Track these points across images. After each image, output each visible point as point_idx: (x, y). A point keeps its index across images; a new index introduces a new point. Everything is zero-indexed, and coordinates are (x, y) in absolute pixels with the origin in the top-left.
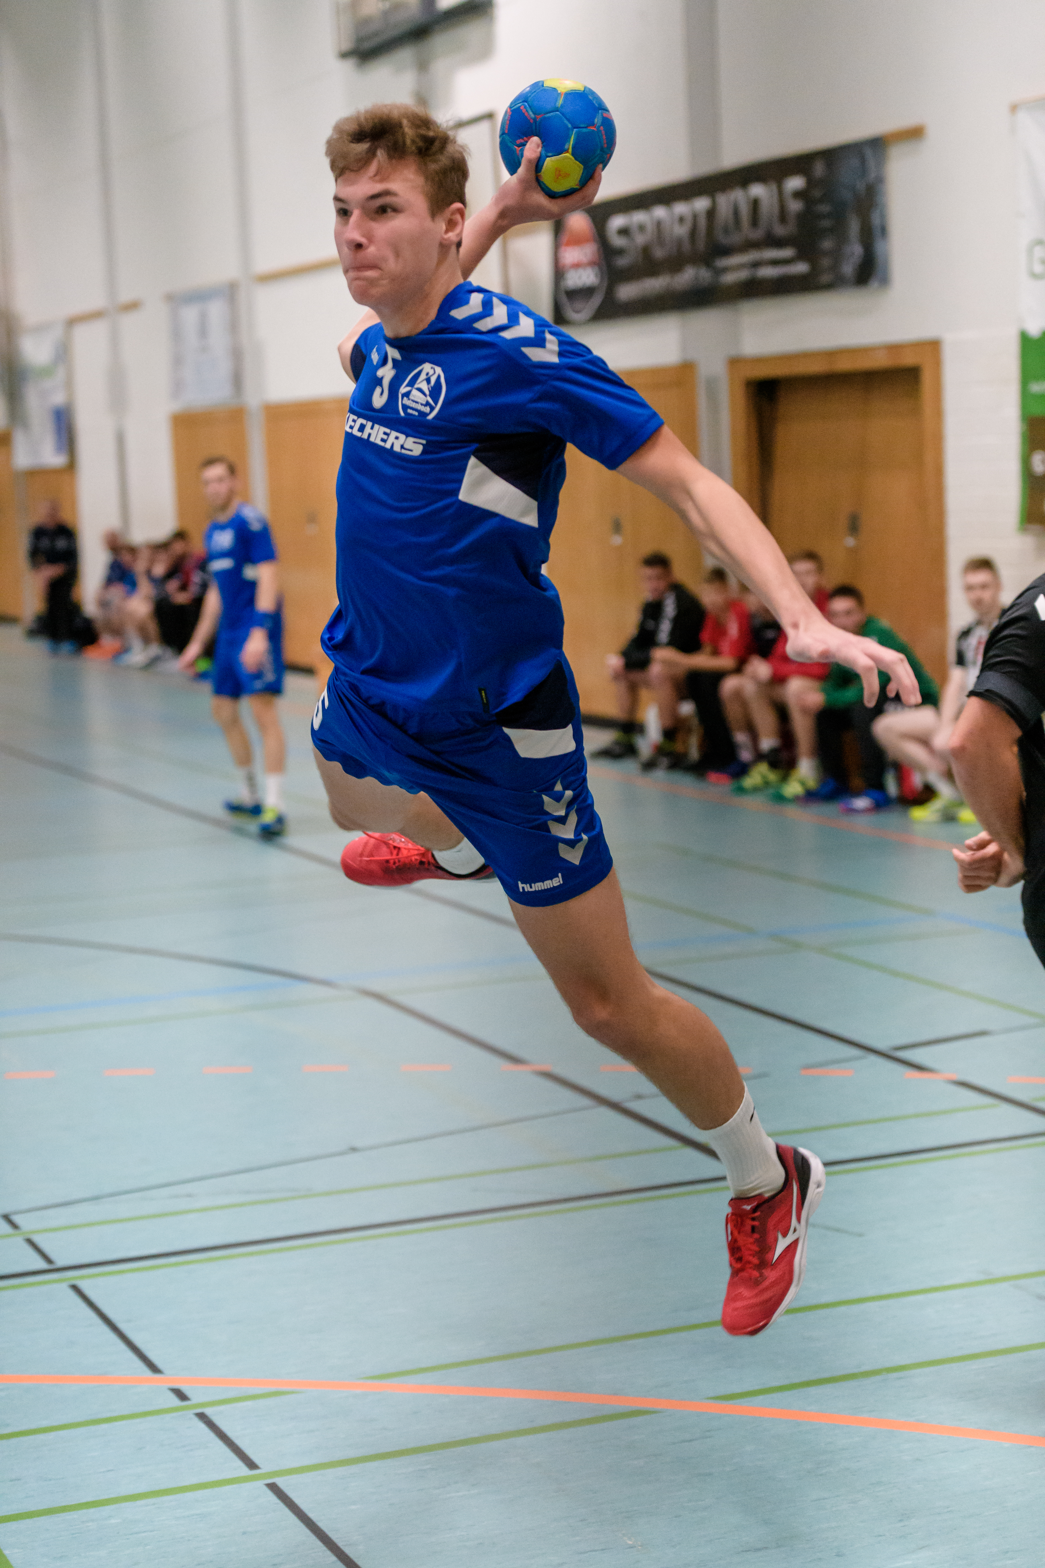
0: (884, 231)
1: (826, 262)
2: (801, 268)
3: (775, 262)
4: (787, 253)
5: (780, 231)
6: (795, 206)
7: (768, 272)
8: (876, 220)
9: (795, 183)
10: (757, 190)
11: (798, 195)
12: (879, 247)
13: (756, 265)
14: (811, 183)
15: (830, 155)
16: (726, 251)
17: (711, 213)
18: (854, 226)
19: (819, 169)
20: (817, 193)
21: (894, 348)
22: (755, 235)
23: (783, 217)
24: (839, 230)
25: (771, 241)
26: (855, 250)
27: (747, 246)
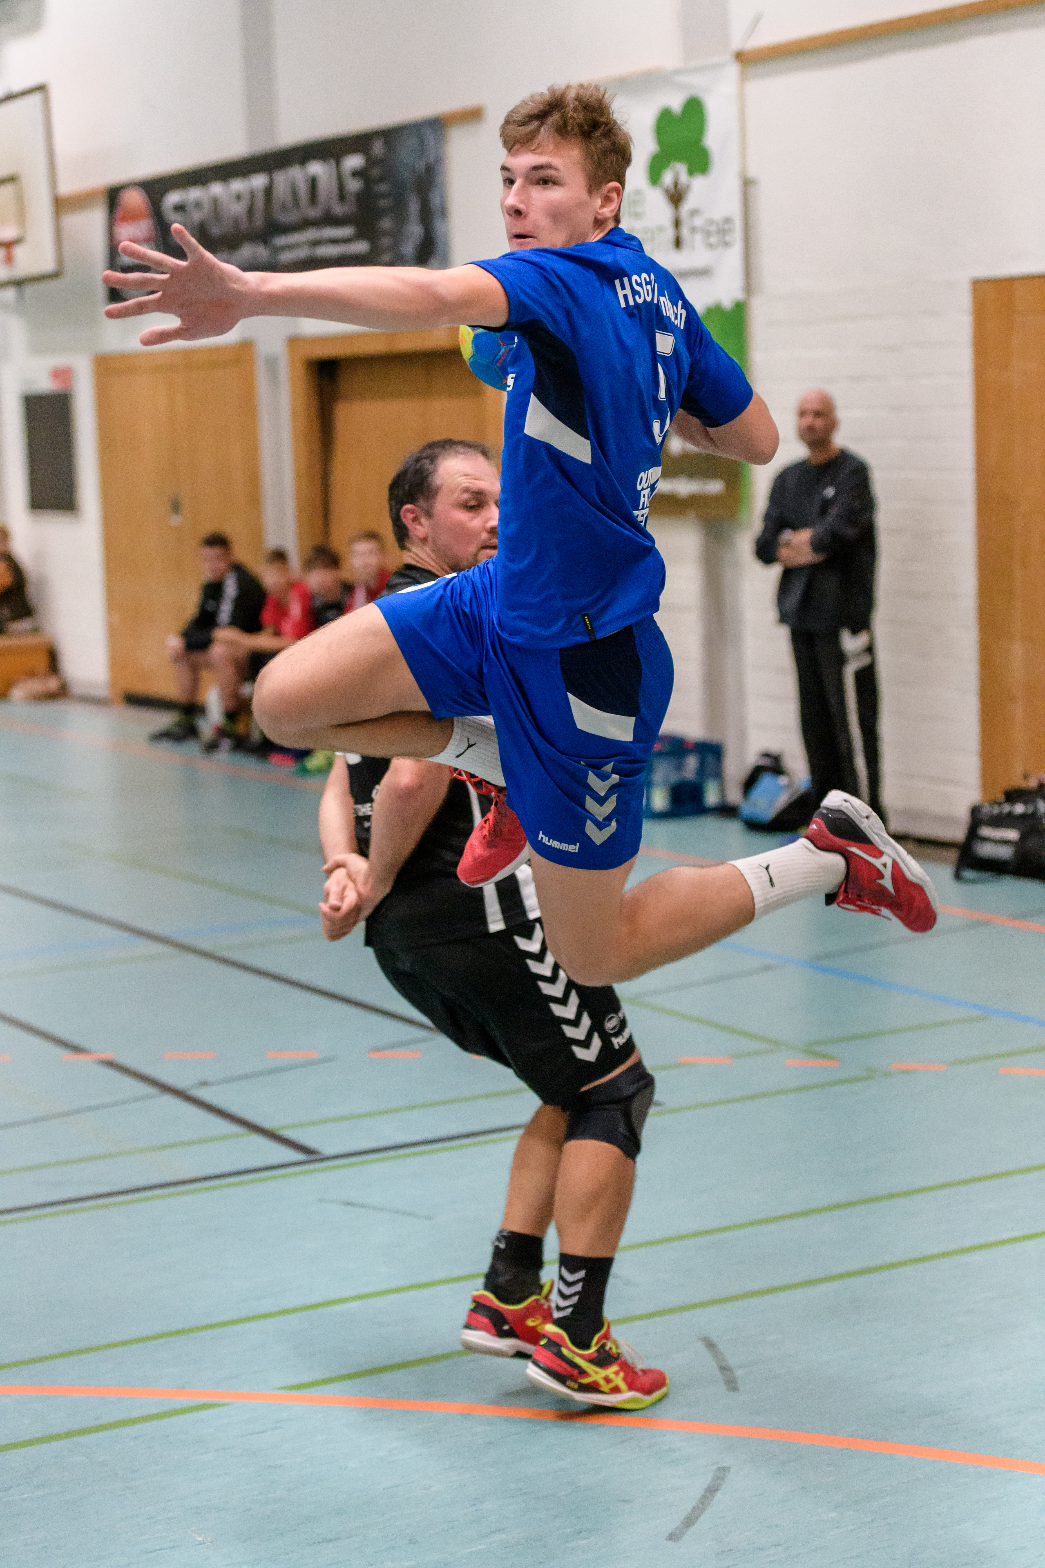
0: (443, 211)
1: (385, 241)
2: (360, 247)
3: (334, 241)
4: (346, 232)
5: (339, 209)
6: (354, 185)
7: (327, 251)
8: (435, 200)
9: (354, 162)
10: (316, 168)
11: (357, 174)
12: (439, 226)
13: (315, 243)
14: (371, 162)
15: (389, 135)
16: (284, 229)
17: (269, 191)
18: (414, 207)
19: (378, 148)
20: (376, 172)
22: (313, 213)
23: (342, 195)
24: (399, 210)
25: (329, 220)
26: (414, 230)
27: (306, 224)
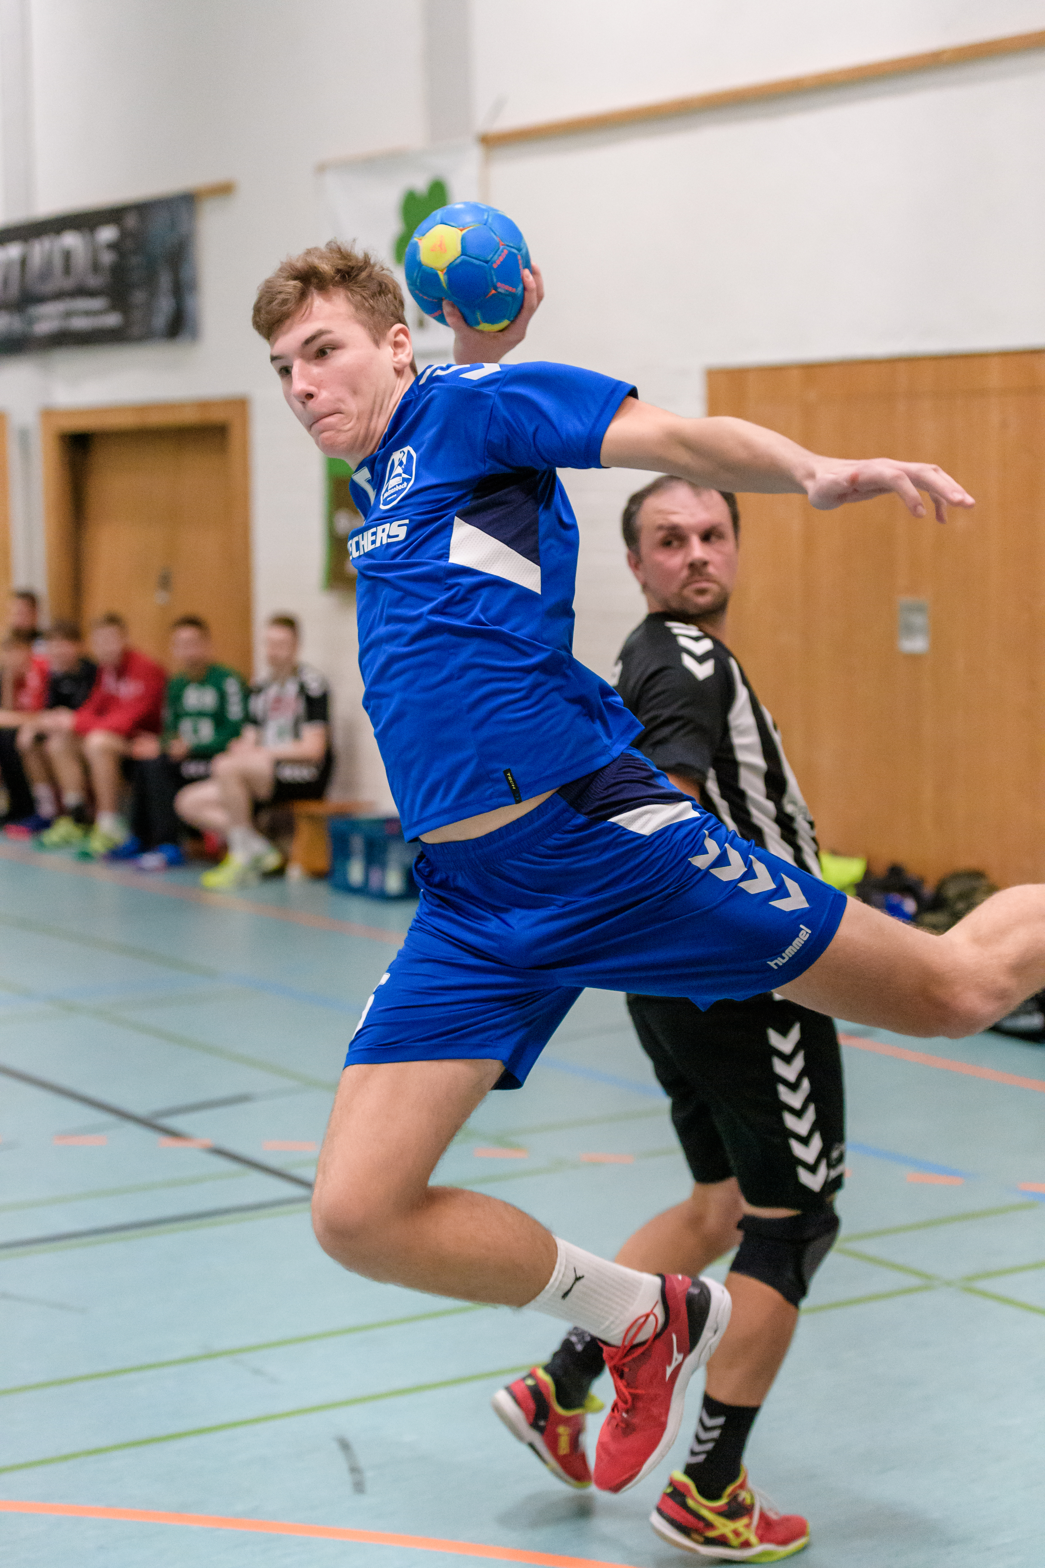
0: (194, 286)
1: (137, 315)
2: (112, 320)
3: (88, 313)
4: (97, 303)
5: (93, 282)
6: (107, 258)
7: (80, 323)
8: (186, 274)
9: (107, 234)
10: (71, 240)
11: (113, 246)
12: (190, 301)
13: (68, 314)
14: (124, 234)
15: (143, 209)
16: (41, 299)
17: (24, 262)
18: (165, 281)
19: (131, 221)
20: (129, 244)
21: (204, 405)
22: (68, 284)
23: (96, 267)
24: (150, 282)
25: (82, 292)
26: (165, 305)
27: (59, 296)
